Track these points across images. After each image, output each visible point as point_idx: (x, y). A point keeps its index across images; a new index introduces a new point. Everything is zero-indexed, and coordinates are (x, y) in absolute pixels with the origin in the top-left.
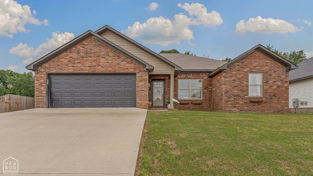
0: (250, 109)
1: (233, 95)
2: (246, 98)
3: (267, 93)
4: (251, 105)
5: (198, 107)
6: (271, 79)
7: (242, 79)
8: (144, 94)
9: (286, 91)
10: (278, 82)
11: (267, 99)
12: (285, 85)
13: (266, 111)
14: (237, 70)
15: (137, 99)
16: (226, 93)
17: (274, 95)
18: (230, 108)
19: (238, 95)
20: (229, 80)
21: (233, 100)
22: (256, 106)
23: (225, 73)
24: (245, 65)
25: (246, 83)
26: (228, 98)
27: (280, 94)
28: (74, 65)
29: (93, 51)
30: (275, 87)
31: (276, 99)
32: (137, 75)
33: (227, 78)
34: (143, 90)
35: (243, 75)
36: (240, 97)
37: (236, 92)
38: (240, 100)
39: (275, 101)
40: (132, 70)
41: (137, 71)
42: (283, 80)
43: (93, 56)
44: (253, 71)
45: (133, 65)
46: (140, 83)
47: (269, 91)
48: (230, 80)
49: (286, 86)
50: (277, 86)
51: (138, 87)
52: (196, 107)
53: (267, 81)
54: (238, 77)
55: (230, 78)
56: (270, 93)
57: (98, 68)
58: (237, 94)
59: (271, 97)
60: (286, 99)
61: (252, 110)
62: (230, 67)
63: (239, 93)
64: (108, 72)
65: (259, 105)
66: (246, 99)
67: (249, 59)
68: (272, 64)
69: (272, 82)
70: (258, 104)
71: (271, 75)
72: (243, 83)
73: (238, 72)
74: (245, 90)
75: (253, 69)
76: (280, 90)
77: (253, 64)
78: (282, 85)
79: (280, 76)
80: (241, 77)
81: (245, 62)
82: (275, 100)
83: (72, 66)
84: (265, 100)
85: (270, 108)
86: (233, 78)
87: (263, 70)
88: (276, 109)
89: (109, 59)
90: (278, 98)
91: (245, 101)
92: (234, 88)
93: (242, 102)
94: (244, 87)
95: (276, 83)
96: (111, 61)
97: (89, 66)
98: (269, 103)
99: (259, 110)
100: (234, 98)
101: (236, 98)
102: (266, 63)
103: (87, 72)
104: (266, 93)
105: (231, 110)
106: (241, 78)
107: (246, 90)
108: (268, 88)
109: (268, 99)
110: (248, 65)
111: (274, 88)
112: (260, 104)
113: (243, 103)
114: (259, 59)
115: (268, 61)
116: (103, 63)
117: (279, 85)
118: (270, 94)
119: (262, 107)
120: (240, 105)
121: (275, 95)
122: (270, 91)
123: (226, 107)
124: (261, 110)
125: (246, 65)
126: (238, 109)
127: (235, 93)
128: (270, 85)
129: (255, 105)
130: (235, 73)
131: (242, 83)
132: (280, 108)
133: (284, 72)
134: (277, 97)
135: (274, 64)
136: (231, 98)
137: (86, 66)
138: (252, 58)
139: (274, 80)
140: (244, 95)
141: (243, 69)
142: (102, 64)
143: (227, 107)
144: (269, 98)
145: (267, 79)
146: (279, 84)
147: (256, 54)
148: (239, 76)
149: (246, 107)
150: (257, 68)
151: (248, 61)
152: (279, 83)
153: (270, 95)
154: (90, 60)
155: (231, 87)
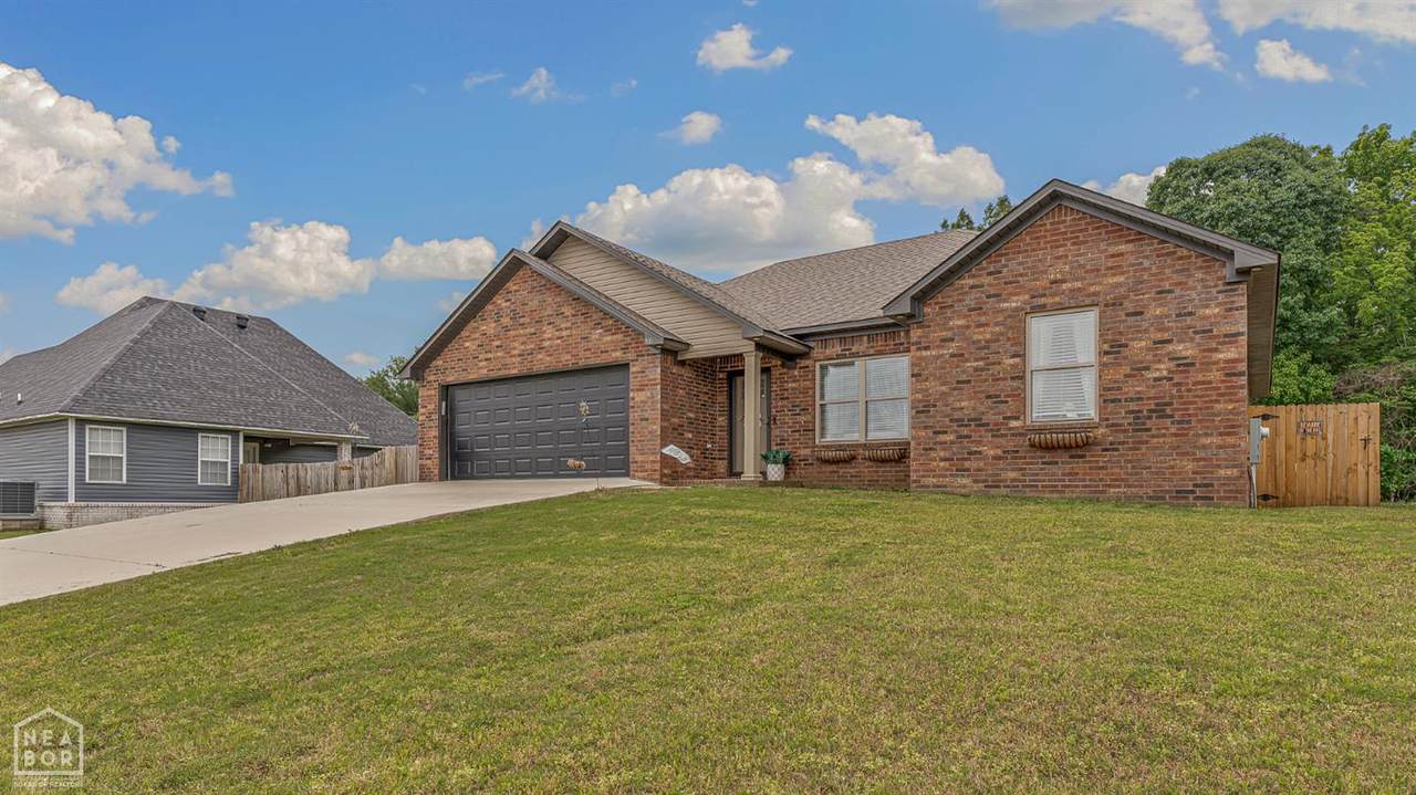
0: (1035, 481)
1: (951, 420)
2: (1010, 429)
3: (1120, 401)
4: (1037, 463)
5: (890, 472)
6: (1140, 332)
7: (994, 346)
8: (650, 432)
9: (1227, 387)
10: (1181, 341)
11: (1116, 431)
12: (1221, 356)
13: (1112, 490)
14: (970, 310)
15: (632, 449)
16: (923, 412)
17: (1160, 411)
18: (940, 476)
19: (975, 420)
20: (938, 357)
21: (952, 442)
22: (1063, 465)
23: (918, 328)
24: (1006, 283)
25: (1011, 361)
26: (931, 434)
27: (1191, 403)
28: (490, 355)
29: (527, 308)
30: (1163, 369)
31: (1167, 428)
32: (632, 369)
33: (927, 348)
34: (647, 419)
35: (997, 329)
36: (983, 425)
37: (966, 404)
38: (985, 440)
39: (1161, 440)
40: (618, 354)
41: (631, 356)
42: (1211, 331)
43: (529, 323)
44: (1044, 306)
45: (620, 336)
46: (640, 393)
47: (1127, 393)
48: (942, 355)
49: (1227, 361)
50: (1172, 365)
51: (633, 407)
52: (883, 472)
53: (1120, 346)
54: (976, 337)
55: (938, 347)
56: (1132, 400)
57: (540, 356)
58: (973, 416)
59: (1138, 418)
60: (1225, 427)
61: (1043, 486)
62: (940, 300)
63: (983, 409)
64: (560, 367)
65: (1078, 463)
66: (1013, 435)
67: (1027, 251)
68: (1147, 257)
69: (1144, 343)
70: (1072, 457)
71: (1142, 313)
72: (999, 363)
73: (974, 316)
74: (1008, 396)
75: (1044, 295)
76: (1195, 384)
77: (1045, 272)
78: (1205, 357)
79: (1190, 314)
80: (988, 336)
81: (1005, 270)
82: (1164, 435)
83: (486, 360)
84: (1103, 435)
85: (1137, 474)
86: (953, 348)
87: (1095, 294)
88: (1170, 480)
89: (562, 326)
90: (1179, 422)
91: (1009, 444)
92: (960, 389)
93: (992, 448)
94: (1005, 379)
95: (1170, 347)
96: (568, 332)
97: (520, 355)
98: (1130, 449)
99: (1077, 486)
100: (956, 432)
101: (965, 431)
102: (1112, 256)
103: (515, 372)
104: (1113, 401)
105: (945, 486)
106: (987, 341)
107: (1014, 396)
108: (1126, 376)
109: (1126, 431)
110: (1020, 279)
111: (1157, 375)
112: (1083, 456)
113: (999, 452)
114: (1074, 244)
115: (1123, 248)
116: (549, 339)
117: (1185, 358)
118: (1133, 406)
119: (1090, 468)
120: (985, 464)
121: (1164, 410)
122: (1132, 389)
123: (923, 471)
124: (1086, 486)
125: (1011, 283)
126: (976, 481)
127: (963, 408)
128: (1135, 363)
129: (1057, 463)
130: (961, 322)
131: (994, 364)
132: (1194, 473)
133: (1216, 286)
134: (1172, 416)
135: (1158, 256)
136: (946, 432)
137: (514, 356)
138: (1039, 243)
139: (1159, 336)
140: (1004, 418)
141: (999, 302)
142: (546, 344)
143: (927, 471)
144: (1130, 424)
145: (1121, 333)
146: (1184, 354)
147: (1058, 223)
148: (981, 333)
149: (1013, 470)
150: (1064, 286)
151: (1021, 264)
152: (1185, 350)
153: (1133, 412)
154: (523, 336)
155: (943, 384)
